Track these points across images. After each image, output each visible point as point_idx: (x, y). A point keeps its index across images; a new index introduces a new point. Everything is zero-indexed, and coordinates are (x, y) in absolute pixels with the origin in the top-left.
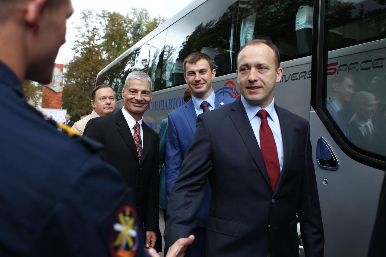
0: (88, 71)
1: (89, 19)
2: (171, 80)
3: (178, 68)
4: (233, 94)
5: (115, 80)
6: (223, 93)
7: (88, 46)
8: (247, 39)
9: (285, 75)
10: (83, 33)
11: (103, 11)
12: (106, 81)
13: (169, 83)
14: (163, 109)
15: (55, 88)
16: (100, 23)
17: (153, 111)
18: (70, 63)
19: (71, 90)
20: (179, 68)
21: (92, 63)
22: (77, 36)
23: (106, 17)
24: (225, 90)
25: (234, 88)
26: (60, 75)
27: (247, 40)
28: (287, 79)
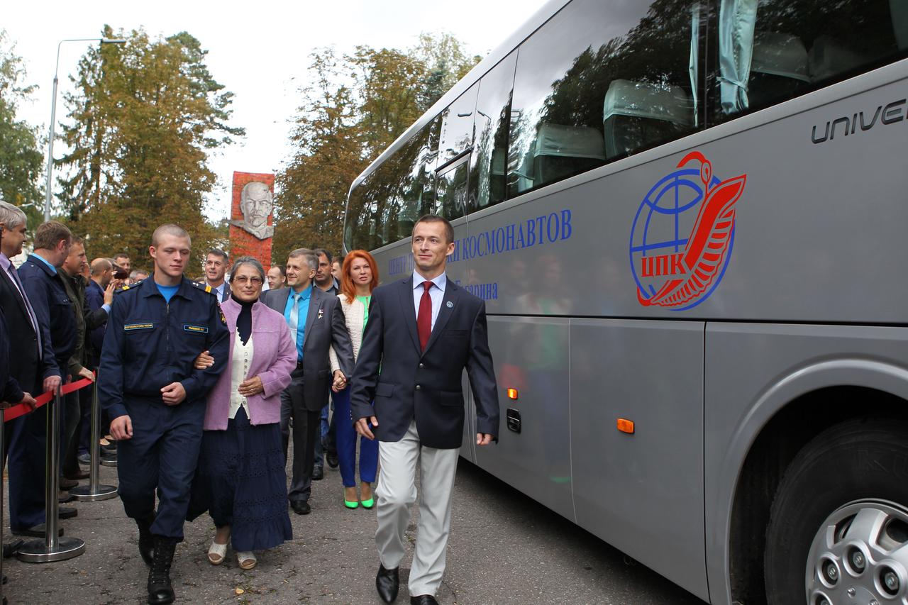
0: (329, 187)
1: (327, 68)
2: (531, 173)
3: (547, 144)
4: (704, 185)
5: (390, 200)
6: (674, 187)
7: (327, 130)
8: (739, 36)
9: (861, 114)
10: (316, 100)
11: (358, 48)
12: (369, 205)
13: (525, 182)
14: (513, 248)
15: (258, 229)
16: (354, 75)
17: (486, 254)
18: (287, 171)
19: (292, 233)
20: (550, 143)
21: (337, 168)
22: (301, 109)
23: (364, 61)
24: (680, 178)
25: (707, 170)
26: (267, 200)
27: (739, 39)
28: (866, 124)
